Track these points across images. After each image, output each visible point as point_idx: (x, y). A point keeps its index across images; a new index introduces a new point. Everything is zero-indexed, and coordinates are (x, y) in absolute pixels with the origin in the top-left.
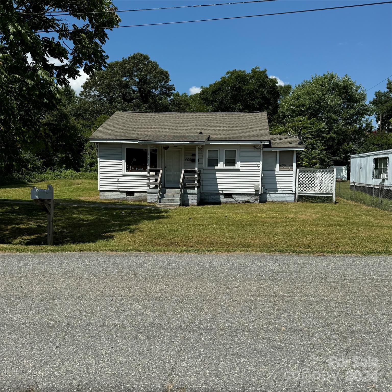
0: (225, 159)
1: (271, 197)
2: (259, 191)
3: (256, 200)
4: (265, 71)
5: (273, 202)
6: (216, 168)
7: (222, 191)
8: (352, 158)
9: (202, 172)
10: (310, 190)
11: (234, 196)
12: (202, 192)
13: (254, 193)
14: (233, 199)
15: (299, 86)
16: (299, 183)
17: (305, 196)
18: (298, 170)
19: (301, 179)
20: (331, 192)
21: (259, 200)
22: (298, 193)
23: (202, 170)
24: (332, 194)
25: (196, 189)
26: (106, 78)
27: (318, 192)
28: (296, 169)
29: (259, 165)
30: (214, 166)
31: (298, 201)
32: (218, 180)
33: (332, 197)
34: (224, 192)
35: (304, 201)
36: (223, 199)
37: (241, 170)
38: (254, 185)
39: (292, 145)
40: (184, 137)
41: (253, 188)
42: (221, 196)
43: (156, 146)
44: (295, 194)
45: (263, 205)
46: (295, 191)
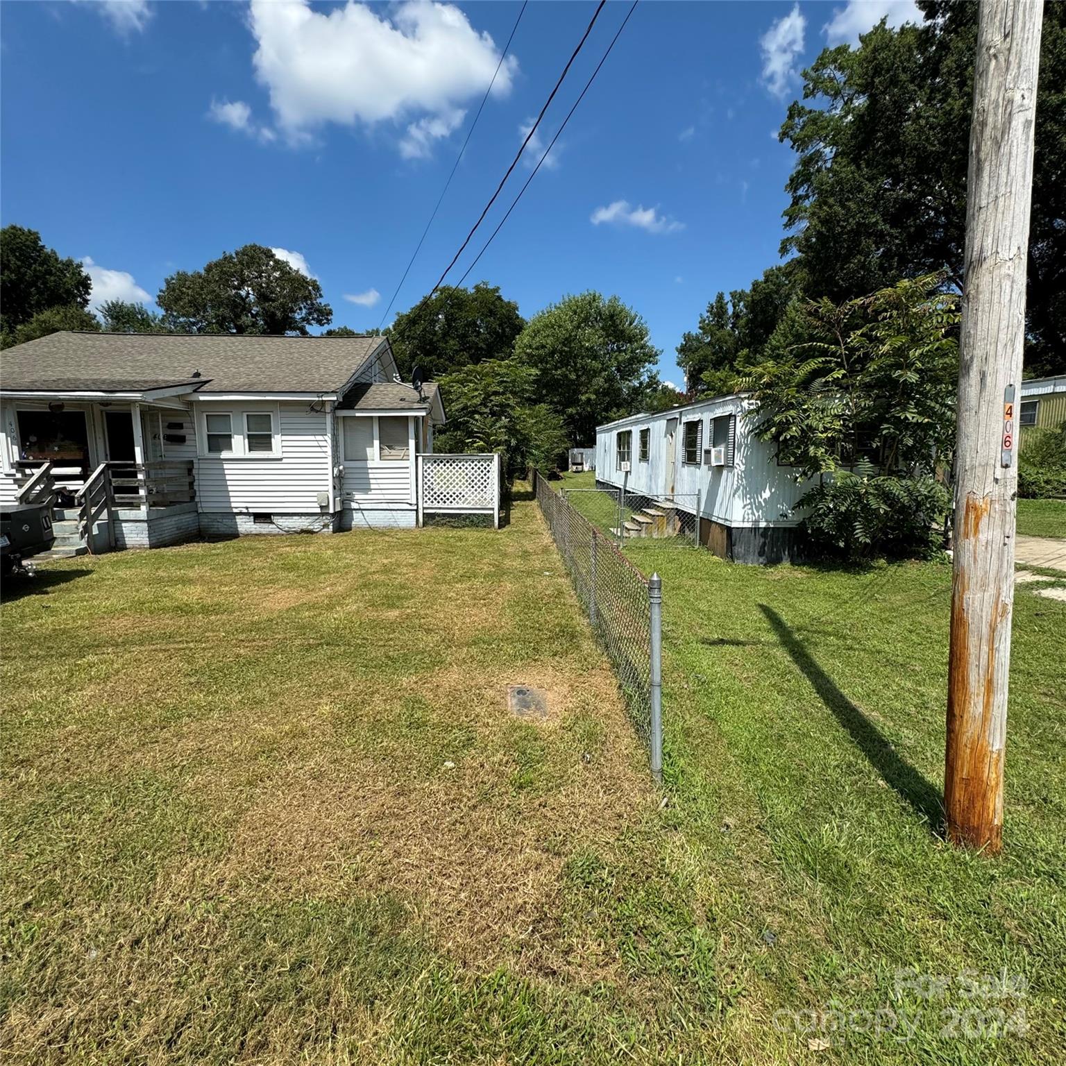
1: (358, 519)
2: (327, 506)
3: (325, 526)
5: (372, 531)
6: (225, 454)
7: (247, 508)
9: (196, 466)
10: (448, 502)
11: (275, 519)
13: (318, 510)
14: (271, 526)
16: (426, 487)
17: (439, 515)
18: (420, 459)
19: (429, 477)
20: (490, 506)
21: (331, 527)
22: (424, 508)
24: (493, 509)
25: (144, 508)
27: (465, 506)
28: (417, 457)
29: (324, 449)
30: (220, 451)
31: (425, 524)
32: (229, 483)
33: (492, 515)
34: (251, 511)
35: (438, 525)
36: (245, 525)
37: (284, 461)
38: (315, 494)
39: (403, 404)
41: (315, 499)
42: (239, 519)
44: (417, 511)
45: (341, 539)
46: (417, 504)
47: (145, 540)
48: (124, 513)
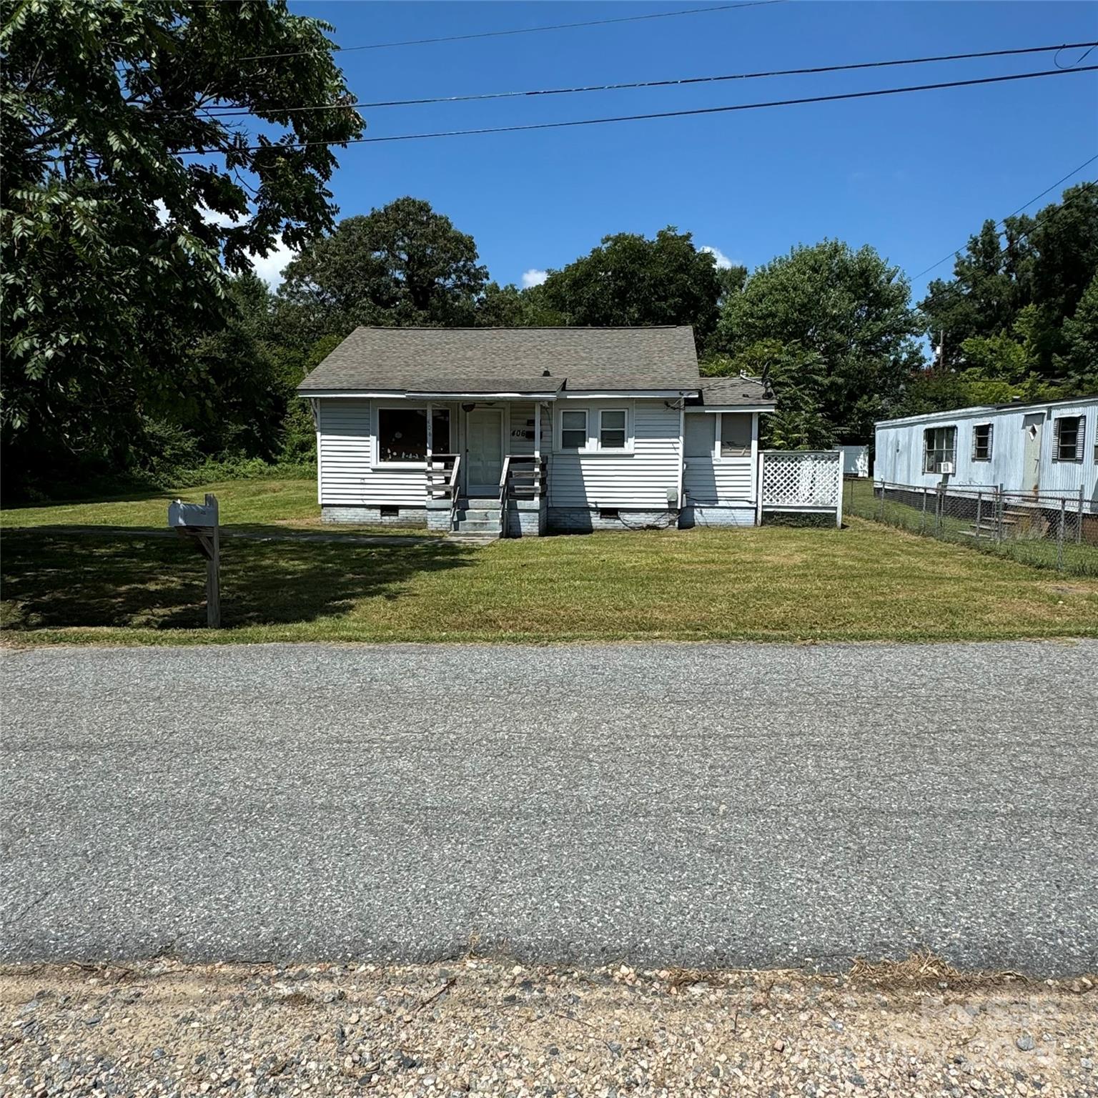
0: (602, 432)
1: (702, 516)
2: (677, 502)
3: (672, 522)
4: (688, 237)
5: (707, 527)
6: (581, 451)
7: (596, 503)
8: (879, 428)
9: (549, 461)
10: (787, 500)
11: (621, 515)
12: (550, 505)
13: (666, 506)
14: (619, 522)
15: (764, 270)
16: (765, 484)
17: (777, 514)
18: (762, 456)
19: (769, 475)
20: (832, 505)
21: (677, 523)
22: (764, 507)
23: (550, 456)
24: (835, 508)
25: (537, 499)
26: (334, 254)
27: (806, 504)
28: (759, 453)
29: (676, 445)
30: (577, 446)
31: (763, 523)
32: (585, 478)
33: (835, 514)
34: (599, 506)
35: (776, 525)
36: (596, 521)
37: (636, 457)
38: (665, 490)
39: (749, 401)
40: (508, 383)
41: (665, 495)
42: (592, 514)
43: (446, 405)
44: (756, 509)
45: (686, 534)
46: (757, 502)
47: (536, 530)
48: (521, 504)
